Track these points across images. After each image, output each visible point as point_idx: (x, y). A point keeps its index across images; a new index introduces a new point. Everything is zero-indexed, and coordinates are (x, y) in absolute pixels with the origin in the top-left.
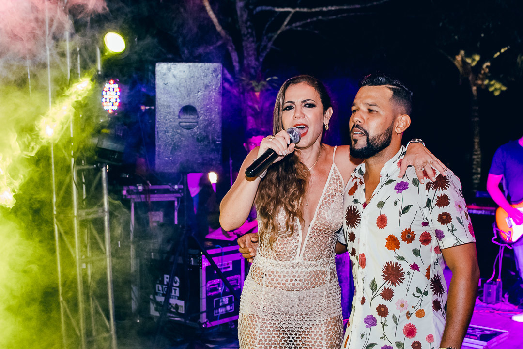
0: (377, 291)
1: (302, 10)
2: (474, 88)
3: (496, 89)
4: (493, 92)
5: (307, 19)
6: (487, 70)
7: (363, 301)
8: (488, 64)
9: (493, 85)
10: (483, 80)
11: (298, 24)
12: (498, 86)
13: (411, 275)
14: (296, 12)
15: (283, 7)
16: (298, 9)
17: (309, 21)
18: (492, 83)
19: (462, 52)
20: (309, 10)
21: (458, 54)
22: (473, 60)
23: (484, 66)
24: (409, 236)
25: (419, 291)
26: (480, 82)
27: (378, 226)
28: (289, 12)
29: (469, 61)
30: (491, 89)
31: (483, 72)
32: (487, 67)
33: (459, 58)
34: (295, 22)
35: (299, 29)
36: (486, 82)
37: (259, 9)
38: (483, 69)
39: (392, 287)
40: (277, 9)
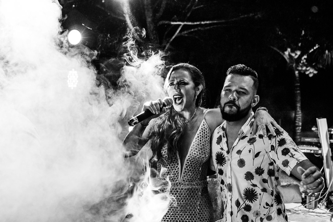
0: (240, 206)
1: (188, 23)
2: (297, 72)
3: (310, 73)
4: (308, 75)
5: (191, 29)
6: (305, 61)
7: (232, 214)
8: (305, 57)
9: (308, 70)
10: (302, 67)
11: (185, 32)
12: (312, 70)
13: (262, 195)
14: (185, 25)
15: (176, 21)
16: (186, 23)
17: (192, 30)
18: (308, 69)
19: (289, 50)
20: (193, 24)
21: (286, 50)
22: (296, 54)
23: (303, 58)
24: (260, 171)
25: (267, 204)
26: (300, 68)
27: (239, 166)
28: (180, 25)
29: (293, 55)
30: (307, 73)
31: (302, 62)
32: (305, 59)
33: (287, 53)
34: (184, 31)
35: (186, 35)
36: (304, 68)
37: (161, 23)
38: (303, 60)
39: (250, 204)
40: (172, 23)
